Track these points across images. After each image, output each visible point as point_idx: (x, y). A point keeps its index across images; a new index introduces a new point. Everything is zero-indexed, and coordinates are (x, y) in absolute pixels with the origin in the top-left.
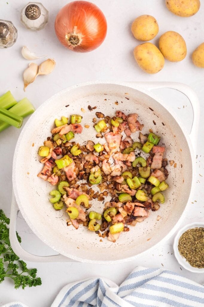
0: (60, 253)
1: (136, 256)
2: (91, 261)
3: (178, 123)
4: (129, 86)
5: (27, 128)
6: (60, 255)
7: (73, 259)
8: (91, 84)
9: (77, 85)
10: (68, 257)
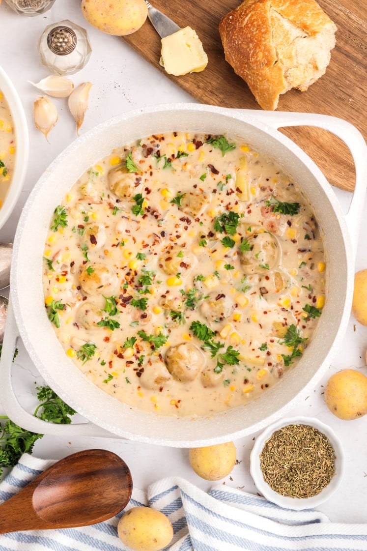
0: (91, 420)
1: (231, 435)
2: (147, 438)
3: (326, 192)
4: (238, 118)
5: (43, 184)
6: (90, 423)
7: (115, 432)
8: (168, 109)
9: (142, 109)
10: (105, 428)
